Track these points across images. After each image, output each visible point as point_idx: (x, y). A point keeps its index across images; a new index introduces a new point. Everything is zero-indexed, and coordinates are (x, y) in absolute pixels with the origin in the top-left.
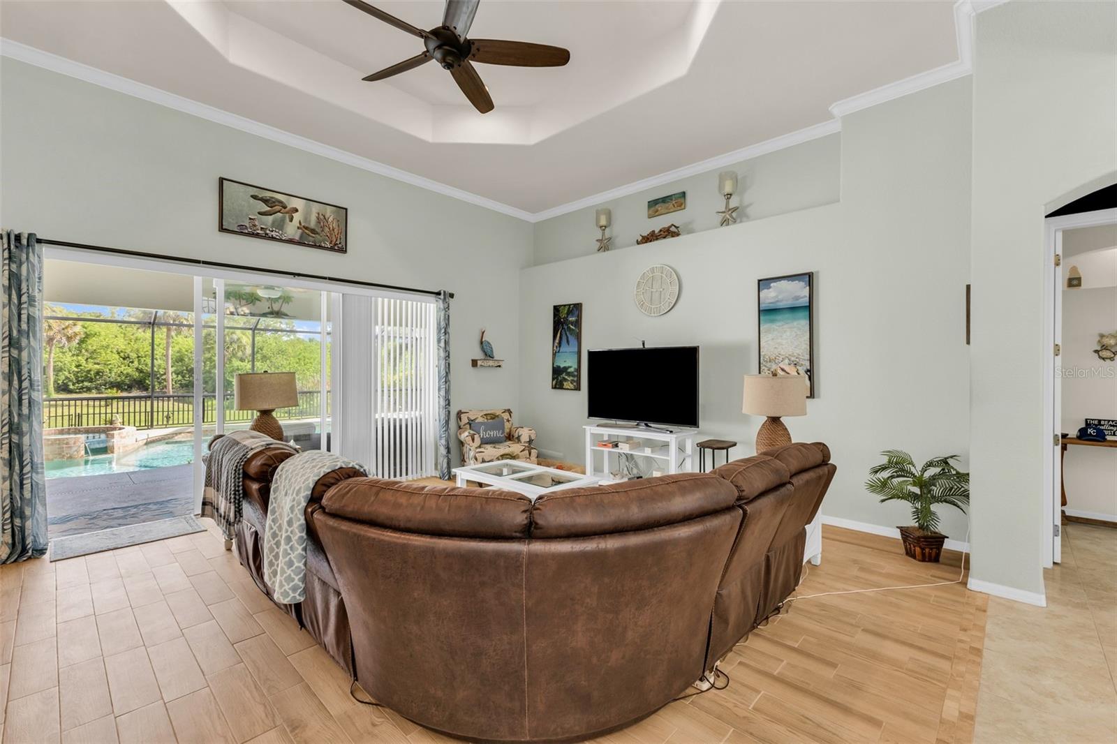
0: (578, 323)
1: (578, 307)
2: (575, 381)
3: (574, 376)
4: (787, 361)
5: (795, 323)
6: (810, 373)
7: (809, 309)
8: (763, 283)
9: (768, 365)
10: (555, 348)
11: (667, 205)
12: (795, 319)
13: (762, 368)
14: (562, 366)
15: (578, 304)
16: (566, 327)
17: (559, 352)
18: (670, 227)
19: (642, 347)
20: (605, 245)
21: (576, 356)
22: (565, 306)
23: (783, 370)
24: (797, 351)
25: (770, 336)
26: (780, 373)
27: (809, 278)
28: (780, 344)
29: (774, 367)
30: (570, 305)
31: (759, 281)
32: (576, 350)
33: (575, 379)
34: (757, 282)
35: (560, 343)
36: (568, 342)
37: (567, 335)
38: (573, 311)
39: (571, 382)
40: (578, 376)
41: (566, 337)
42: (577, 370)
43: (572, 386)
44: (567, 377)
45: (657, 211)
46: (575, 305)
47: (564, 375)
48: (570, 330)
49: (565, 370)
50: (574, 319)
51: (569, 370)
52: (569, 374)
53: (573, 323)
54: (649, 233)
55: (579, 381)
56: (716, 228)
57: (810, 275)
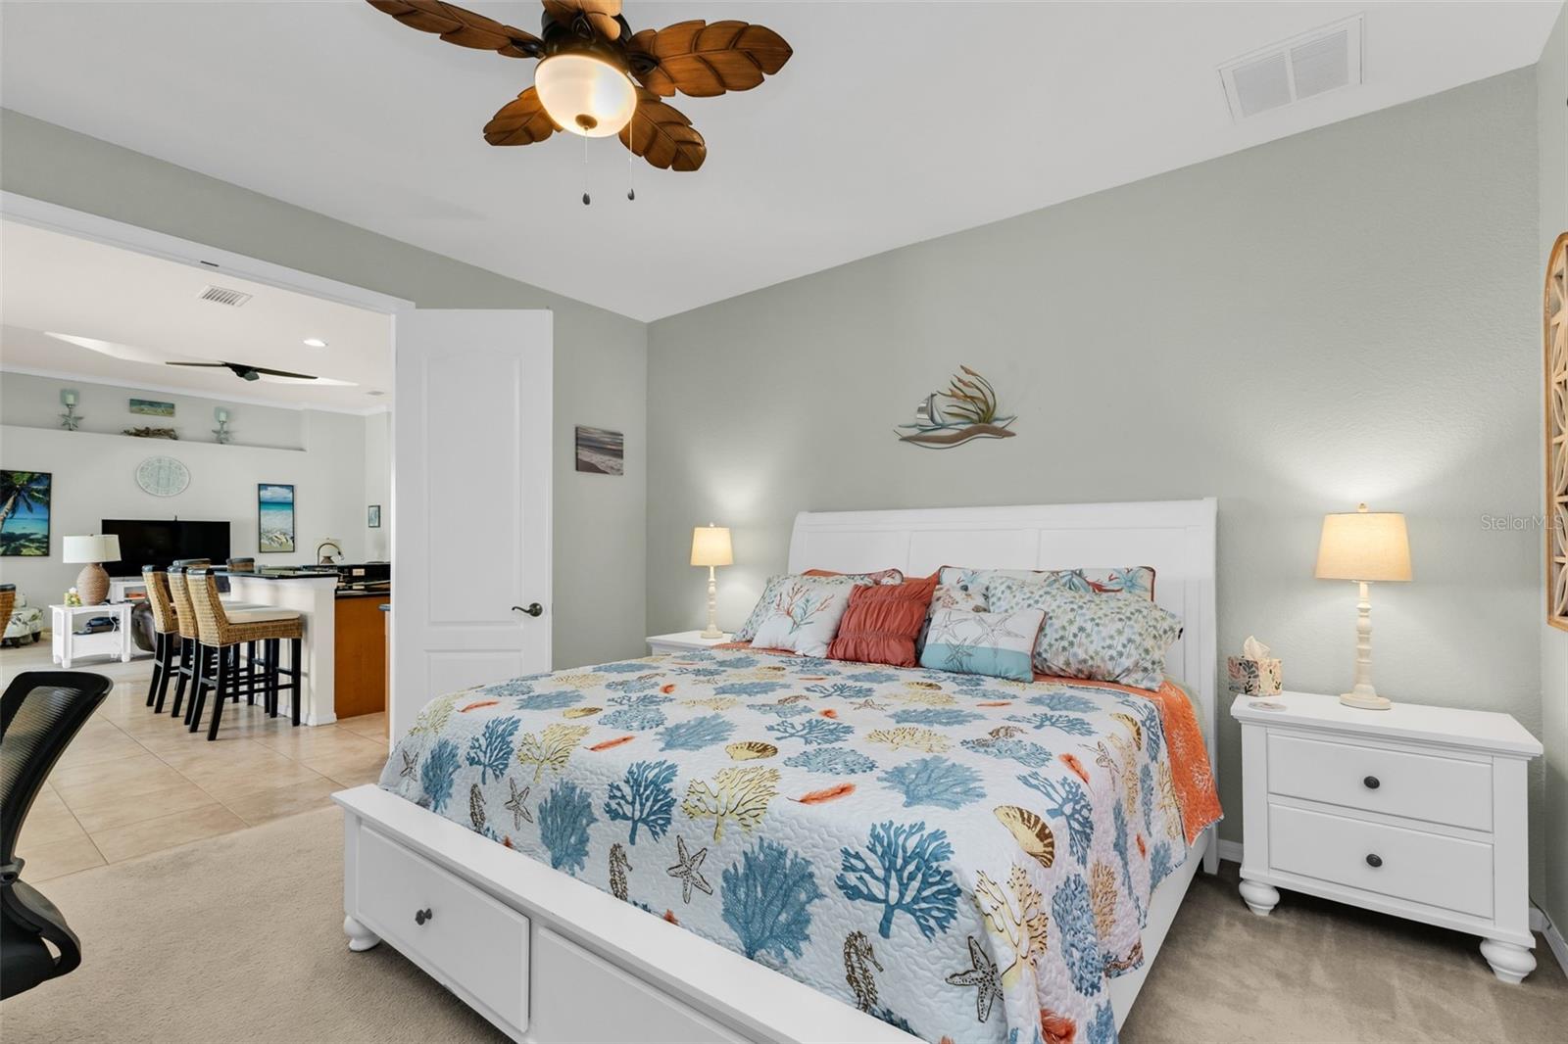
0: (47, 492)
1: (48, 476)
2: (43, 547)
3: (43, 543)
5: (284, 512)
6: (293, 538)
7: (291, 504)
8: (261, 487)
11: (153, 408)
14: (18, 532)
15: (47, 474)
16: (26, 495)
17: (11, 518)
18: (169, 430)
20: (71, 423)
21: (47, 523)
22: (24, 473)
27: (291, 488)
30: (33, 474)
31: (260, 485)
32: (47, 517)
33: (45, 545)
34: (257, 486)
35: (14, 510)
36: (30, 509)
37: (26, 501)
38: (36, 480)
39: (37, 548)
40: (48, 543)
41: (25, 504)
42: (48, 537)
43: (38, 552)
44: (27, 544)
45: (143, 410)
46: (43, 474)
47: (22, 542)
48: (33, 497)
49: (25, 536)
50: (41, 487)
51: (32, 537)
52: (32, 541)
53: (38, 491)
54: (143, 428)
55: (48, 548)
56: (211, 441)
57: (292, 486)
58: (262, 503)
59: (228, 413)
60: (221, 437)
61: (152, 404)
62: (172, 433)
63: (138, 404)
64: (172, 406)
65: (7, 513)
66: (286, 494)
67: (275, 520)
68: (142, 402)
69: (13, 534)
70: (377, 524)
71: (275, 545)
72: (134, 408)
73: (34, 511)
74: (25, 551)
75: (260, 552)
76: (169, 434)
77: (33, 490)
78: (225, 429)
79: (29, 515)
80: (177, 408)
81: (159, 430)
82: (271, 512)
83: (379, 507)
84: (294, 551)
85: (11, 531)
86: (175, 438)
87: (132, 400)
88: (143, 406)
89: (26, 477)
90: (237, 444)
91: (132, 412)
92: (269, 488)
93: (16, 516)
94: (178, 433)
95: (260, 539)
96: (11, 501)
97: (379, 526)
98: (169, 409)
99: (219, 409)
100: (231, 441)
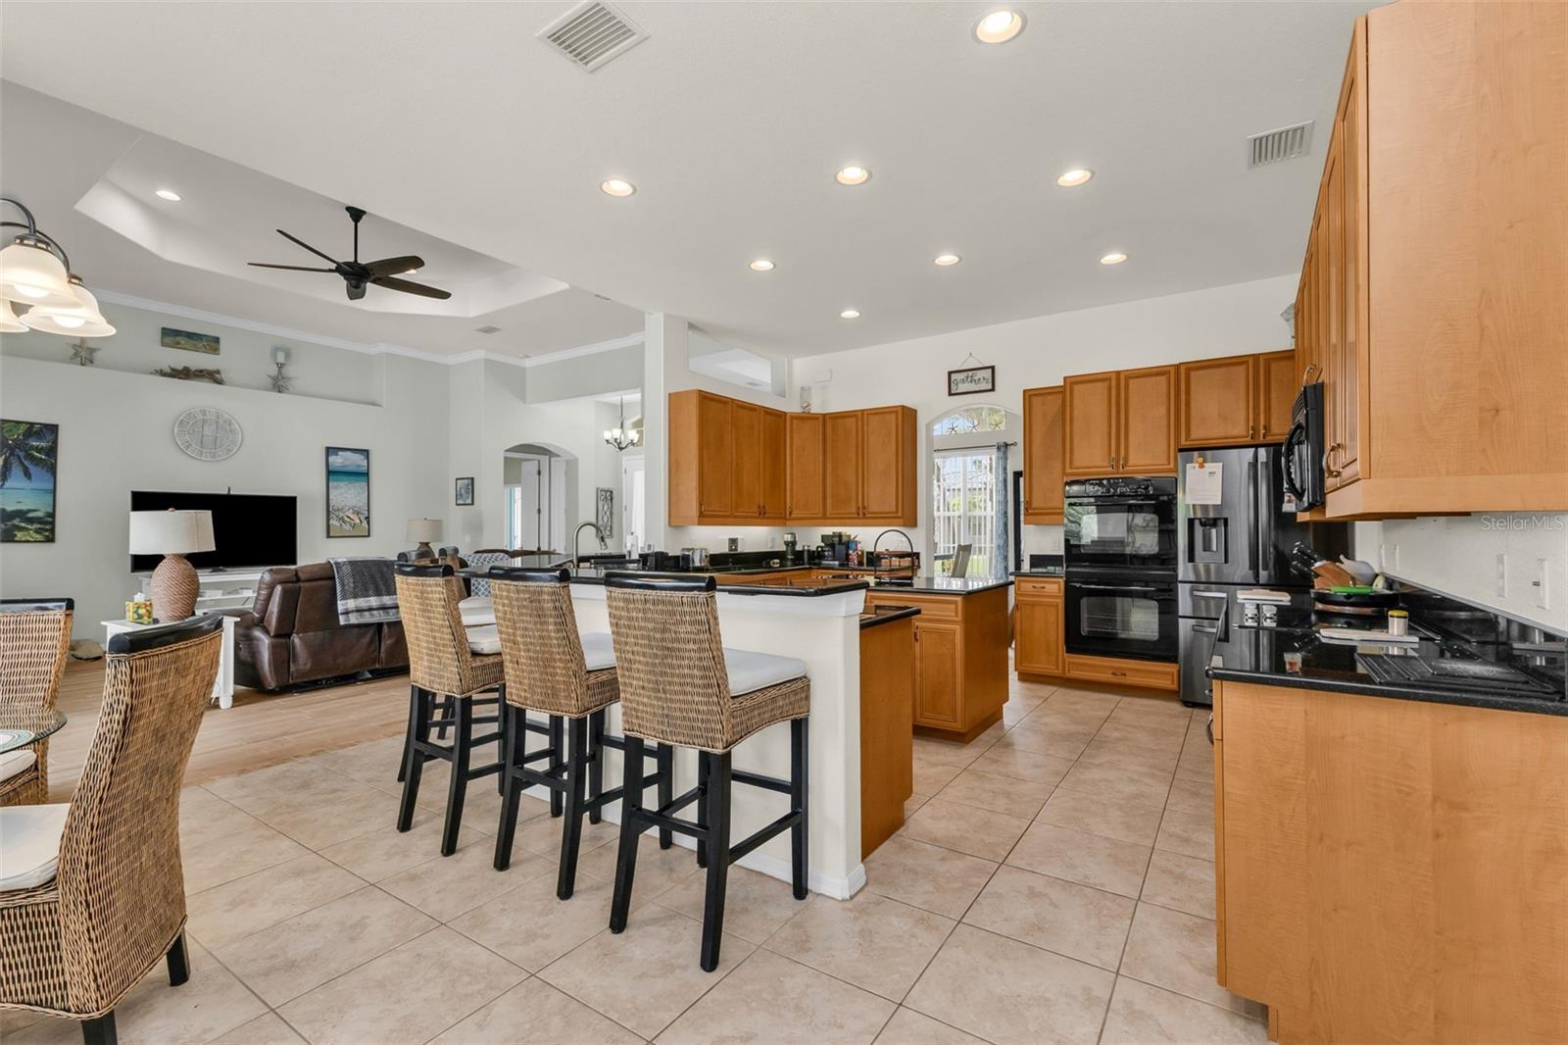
0: (52, 451)
1: (53, 429)
2: (47, 530)
4: (351, 511)
5: (358, 484)
6: (368, 518)
7: (366, 475)
8: (330, 451)
9: (337, 513)
11: (192, 342)
12: (357, 481)
15: (52, 425)
16: (22, 454)
19: (225, 492)
20: (84, 356)
22: (19, 422)
23: (349, 517)
24: (359, 504)
26: (346, 518)
27: (366, 453)
28: (346, 498)
29: (341, 515)
30: (32, 424)
31: (327, 449)
32: (52, 487)
33: (48, 527)
34: (324, 450)
35: (4, 475)
36: (27, 474)
37: (22, 463)
38: (36, 432)
39: (37, 531)
40: (53, 523)
41: (20, 468)
42: (52, 515)
43: (39, 537)
44: (23, 525)
45: (178, 343)
46: (46, 426)
47: (16, 522)
48: (32, 458)
49: (21, 514)
50: (44, 444)
51: (31, 515)
52: (31, 521)
53: (39, 450)
54: (180, 368)
55: (52, 531)
56: (267, 390)
57: (367, 451)
58: (331, 473)
59: (288, 354)
60: (279, 384)
61: (190, 336)
62: (217, 376)
63: (173, 336)
64: (217, 340)
66: (355, 461)
67: (347, 495)
68: (177, 333)
70: (469, 501)
71: (347, 527)
72: (167, 340)
73: (33, 478)
74: (19, 535)
75: (328, 536)
76: (213, 376)
77: (32, 447)
78: (284, 374)
79: (24, 483)
80: (222, 341)
81: (201, 371)
84: (369, 536)
86: (220, 382)
87: (163, 329)
88: (178, 339)
89: (23, 428)
90: (297, 394)
91: (166, 345)
92: (340, 453)
94: (224, 376)
95: (328, 520)
97: (473, 504)
98: (212, 344)
99: (275, 351)
100: (291, 389)
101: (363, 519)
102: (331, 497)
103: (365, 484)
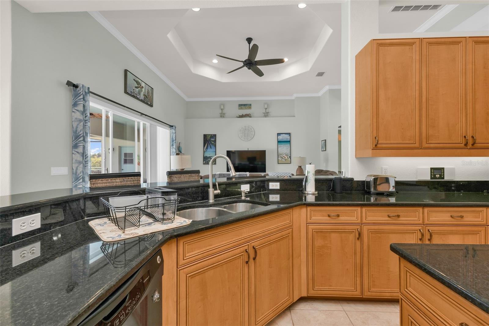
0: (215, 141)
1: (215, 135)
5: (287, 145)
6: (290, 157)
7: (289, 142)
8: (279, 134)
9: (280, 155)
10: (204, 150)
11: (245, 107)
13: (279, 156)
14: (208, 156)
16: (210, 142)
17: (206, 151)
18: (249, 114)
19: (247, 150)
20: (222, 115)
22: (209, 135)
23: (284, 157)
25: (281, 148)
27: (289, 134)
28: (283, 150)
29: (282, 156)
30: (211, 135)
31: (278, 134)
32: (215, 150)
34: (277, 134)
35: (207, 148)
37: (210, 145)
38: (212, 137)
41: (210, 146)
45: (242, 108)
46: (214, 135)
48: (212, 143)
53: (213, 141)
54: (241, 115)
56: (263, 117)
57: (290, 133)
58: (279, 142)
59: (268, 106)
60: (266, 115)
61: (245, 105)
62: (250, 115)
64: (250, 105)
65: (205, 149)
66: (286, 137)
67: (284, 149)
68: (242, 105)
69: (207, 156)
70: (325, 150)
71: (283, 160)
72: (240, 107)
73: (212, 148)
75: (278, 163)
78: (267, 112)
79: (211, 150)
80: (252, 105)
81: (246, 115)
82: (282, 145)
83: (325, 140)
84: (290, 163)
85: (206, 156)
86: (250, 117)
87: (239, 105)
91: (239, 109)
92: (281, 135)
93: (208, 150)
95: (278, 158)
96: (206, 145)
97: (326, 150)
99: (265, 104)
100: (269, 116)
101: (288, 157)
102: (279, 150)
103: (289, 145)
